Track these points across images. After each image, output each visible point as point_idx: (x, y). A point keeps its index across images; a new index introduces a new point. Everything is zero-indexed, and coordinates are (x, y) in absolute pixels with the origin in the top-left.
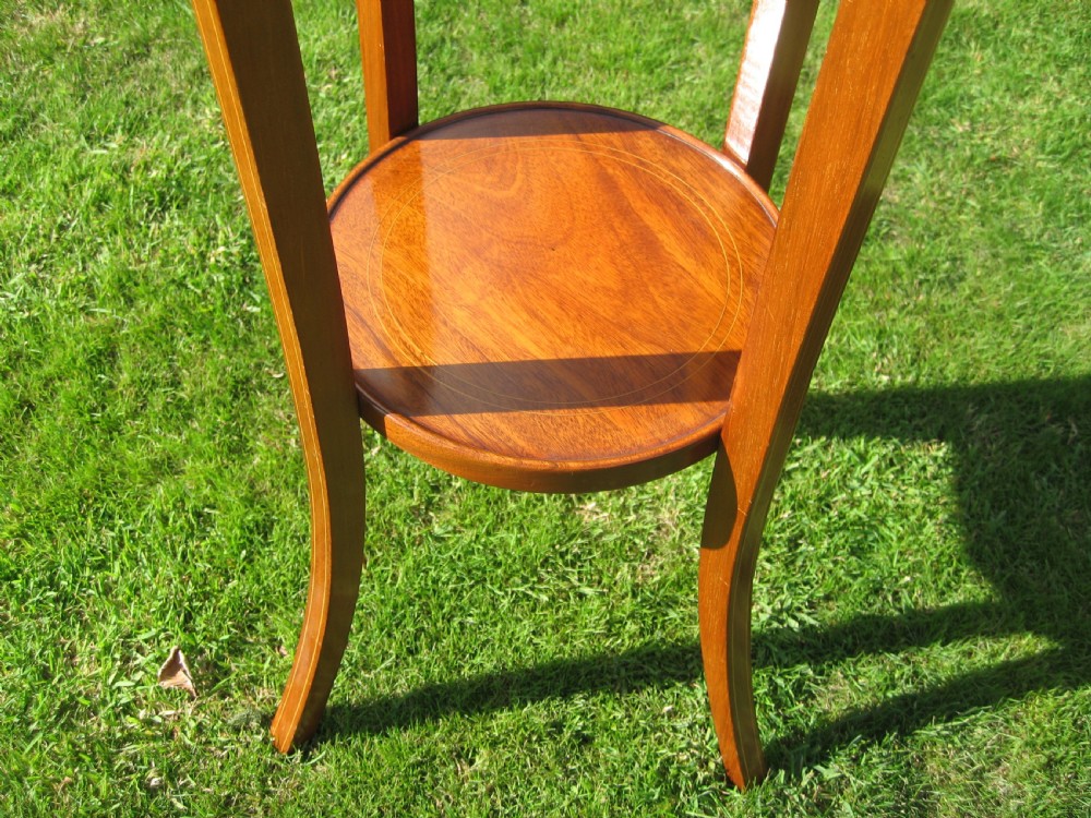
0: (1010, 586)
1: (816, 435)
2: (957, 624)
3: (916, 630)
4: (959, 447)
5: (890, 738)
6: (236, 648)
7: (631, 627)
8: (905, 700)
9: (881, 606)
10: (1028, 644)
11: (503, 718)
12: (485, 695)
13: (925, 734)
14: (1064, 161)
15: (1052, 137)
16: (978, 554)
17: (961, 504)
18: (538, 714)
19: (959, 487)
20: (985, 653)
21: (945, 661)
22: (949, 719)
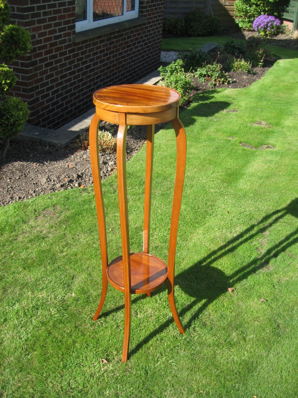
0: (197, 296)
1: (161, 292)
2: (194, 303)
3: (190, 307)
4: (179, 285)
5: (196, 318)
6: (108, 356)
7: (156, 325)
8: (195, 314)
9: (184, 306)
10: (204, 301)
11: (150, 342)
12: (146, 340)
13: (200, 316)
14: (165, 243)
15: (161, 240)
16: (191, 295)
17: (184, 291)
18: (154, 339)
19: (183, 290)
20: (200, 305)
21: (196, 308)
22: (202, 313)
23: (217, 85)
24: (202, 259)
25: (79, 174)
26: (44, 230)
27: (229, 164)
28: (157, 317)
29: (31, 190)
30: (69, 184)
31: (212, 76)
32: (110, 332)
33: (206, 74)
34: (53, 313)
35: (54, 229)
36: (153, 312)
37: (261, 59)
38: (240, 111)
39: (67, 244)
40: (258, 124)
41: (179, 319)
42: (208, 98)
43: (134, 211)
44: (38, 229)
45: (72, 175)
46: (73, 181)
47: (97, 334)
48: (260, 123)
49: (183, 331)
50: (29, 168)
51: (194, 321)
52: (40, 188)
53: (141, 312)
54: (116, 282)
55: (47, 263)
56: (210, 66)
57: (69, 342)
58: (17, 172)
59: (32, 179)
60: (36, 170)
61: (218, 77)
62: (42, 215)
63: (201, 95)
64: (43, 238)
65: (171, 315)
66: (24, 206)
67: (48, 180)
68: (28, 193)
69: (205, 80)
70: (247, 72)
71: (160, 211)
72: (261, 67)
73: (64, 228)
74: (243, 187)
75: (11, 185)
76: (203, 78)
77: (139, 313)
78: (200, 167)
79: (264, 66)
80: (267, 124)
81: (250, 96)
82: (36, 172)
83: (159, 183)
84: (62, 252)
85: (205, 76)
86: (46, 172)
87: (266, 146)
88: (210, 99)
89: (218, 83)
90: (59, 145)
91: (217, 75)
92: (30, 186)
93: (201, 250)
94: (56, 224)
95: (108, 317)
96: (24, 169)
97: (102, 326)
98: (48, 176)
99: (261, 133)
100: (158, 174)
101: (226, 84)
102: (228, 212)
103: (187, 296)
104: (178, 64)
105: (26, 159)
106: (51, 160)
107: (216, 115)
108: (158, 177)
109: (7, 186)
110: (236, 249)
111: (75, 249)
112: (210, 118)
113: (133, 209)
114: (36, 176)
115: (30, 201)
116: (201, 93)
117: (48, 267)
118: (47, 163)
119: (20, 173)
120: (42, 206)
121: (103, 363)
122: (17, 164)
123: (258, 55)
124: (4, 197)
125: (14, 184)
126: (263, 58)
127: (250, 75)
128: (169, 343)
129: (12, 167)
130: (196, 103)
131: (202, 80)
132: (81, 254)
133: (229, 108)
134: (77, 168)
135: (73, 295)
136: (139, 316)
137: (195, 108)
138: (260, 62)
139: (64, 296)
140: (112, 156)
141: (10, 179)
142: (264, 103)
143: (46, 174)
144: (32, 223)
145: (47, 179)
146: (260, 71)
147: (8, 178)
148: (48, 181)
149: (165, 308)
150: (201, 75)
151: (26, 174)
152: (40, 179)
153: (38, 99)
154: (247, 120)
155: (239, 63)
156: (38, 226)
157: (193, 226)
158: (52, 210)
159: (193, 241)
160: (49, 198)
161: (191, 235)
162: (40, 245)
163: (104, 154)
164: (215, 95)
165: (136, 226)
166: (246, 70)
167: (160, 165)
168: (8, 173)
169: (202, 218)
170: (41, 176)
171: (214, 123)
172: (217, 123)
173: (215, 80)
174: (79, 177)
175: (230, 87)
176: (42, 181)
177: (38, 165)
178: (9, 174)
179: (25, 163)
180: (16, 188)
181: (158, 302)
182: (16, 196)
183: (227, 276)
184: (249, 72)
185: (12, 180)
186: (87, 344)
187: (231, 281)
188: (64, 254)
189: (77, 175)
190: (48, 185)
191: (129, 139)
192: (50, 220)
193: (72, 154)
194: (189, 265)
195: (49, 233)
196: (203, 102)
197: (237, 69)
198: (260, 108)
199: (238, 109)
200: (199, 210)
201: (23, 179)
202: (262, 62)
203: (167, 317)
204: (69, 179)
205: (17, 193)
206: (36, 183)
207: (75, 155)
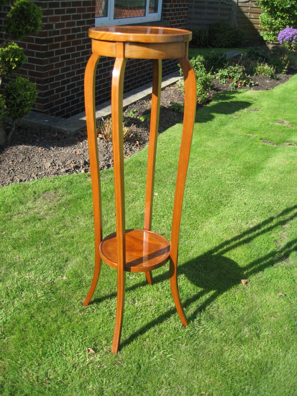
0: (205, 287)
1: (164, 281)
2: (201, 294)
3: (196, 298)
4: (185, 274)
5: (203, 311)
6: (96, 345)
7: (156, 315)
8: (201, 306)
9: (190, 297)
10: (212, 292)
11: (147, 334)
12: (142, 331)
13: (207, 308)
16: (198, 285)
17: (191, 281)
18: (152, 330)
19: (189, 279)
20: (207, 296)
21: (203, 299)
22: (209, 304)
23: (239, 87)
24: (213, 248)
25: (87, 161)
26: (41, 212)
27: (247, 158)
28: (157, 306)
29: (33, 173)
30: (74, 170)
31: (233, 77)
32: (101, 319)
33: (227, 75)
34: (39, 296)
35: (53, 211)
36: (153, 301)
37: (285, 66)
38: (262, 110)
39: (65, 226)
40: (280, 123)
41: (183, 310)
42: (229, 98)
43: (142, 197)
44: (36, 210)
45: (79, 162)
46: (80, 168)
47: (86, 321)
48: (282, 122)
49: (186, 323)
50: (34, 152)
51: (200, 314)
52: (44, 172)
53: (139, 300)
54: (109, 258)
55: (40, 244)
56: (232, 67)
57: (52, 327)
58: (21, 155)
59: (36, 163)
60: (41, 154)
61: (239, 78)
62: (42, 197)
63: (222, 95)
64: (40, 220)
65: (173, 305)
66: (24, 188)
67: (53, 164)
68: (31, 176)
69: (226, 81)
70: (270, 76)
71: (170, 199)
72: (284, 74)
73: (64, 211)
74: (262, 180)
75: (13, 168)
76: (224, 79)
77: (137, 301)
78: (216, 159)
79: (288, 73)
80: (290, 124)
81: (273, 97)
82: (41, 156)
83: (171, 173)
84: (58, 234)
85: (226, 77)
86: (52, 157)
87: (288, 143)
88: (231, 99)
89: (240, 84)
90: (68, 133)
91: (239, 76)
92: (33, 169)
93: (213, 239)
94: (56, 207)
95: (101, 303)
96: (28, 153)
97: (93, 312)
98: (53, 160)
99: (283, 131)
100: (171, 164)
101: (248, 86)
102: (245, 204)
103: (193, 285)
104: (199, 59)
105: (32, 143)
106: (58, 146)
107: (236, 113)
108: (170, 167)
109: (9, 169)
110: (252, 240)
111: (72, 232)
112: (230, 115)
113: (141, 196)
114: (41, 160)
115: (31, 183)
116: (222, 93)
117: (41, 248)
118: (53, 148)
119: (24, 156)
120: (42, 188)
121: (89, 353)
122: (21, 147)
123: (283, 61)
124: (4, 178)
125: (16, 166)
126: (287, 65)
127: (273, 80)
128: (169, 335)
129: (16, 149)
130: (216, 101)
131: (223, 81)
132: (79, 236)
133: (250, 107)
134: (85, 154)
135: (65, 278)
136: (136, 304)
137: (214, 106)
138: (284, 69)
139: (54, 279)
141: (12, 161)
142: (288, 104)
143: (51, 159)
144: (30, 204)
145: (51, 164)
146: (284, 77)
147: (10, 160)
148: (53, 166)
149: (167, 297)
150: (222, 77)
151: (31, 157)
152: (44, 163)
153: (52, 92)
154: (269, 118)
155: (262, 67)
156: (36, 207)
157: (205, 216)
158: (53, 193)
159: (204, 230)
160: (51, 181)
161: (203, 224)
162: (35, 226)
164: (236, 95)
165: (142, 212)
166: (269, 75)
167: (174, 156)
168: (11, 155)
169: (215, 208)
170: (45, 161)
171: (234, 120)
172: (237, 120)
173: (237, 82)
174: (86, 163)
175: (252, 89)
176: (46, 165)
177: (44, 149)
178: (12, 156)
179: (30, 147)
180: (18, 170)
181: (160, 291)
182: (17, 178)
183: (240, 267)
184: (272, 77)
185: (15, 163)
186: (74, 331)
187: (245, 273)
188: (60, 236)
189: (84, 162)
190: (52, 170)
191: (143, 131)
192: (50, 202)
193: (82, 141)
194: (197, 254)
195: (46, 214)
196: (223, 101)
197: (259, 73)
198: (282, 108)
199: (259, 109)
200: (213, 200)
201: (26, 163)
202: (286, 69)
203: (169, 307)
204: (75, 165)
205: (18, 176)
206: (40, 167)
207: (84, 142)
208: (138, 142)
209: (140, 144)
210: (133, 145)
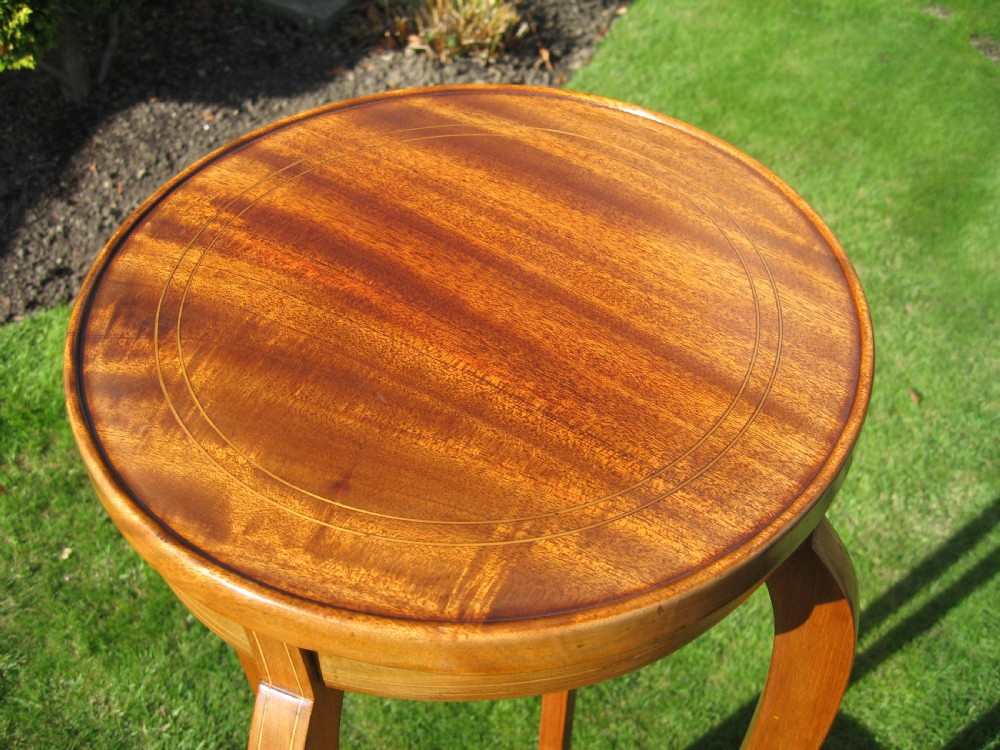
27: (927, 141)
50: (186, 129)
58: (142, 146)
60: (212, 139)
74: (983, 265)
75: (117, 202)
78: (818, 144)
82: (209, 147)
90: (310, 21)
96: (168, 136)
102: (920, 397)
105: (181, 91)
106: (273, 92)
109: (101, 212)
118: (254, 102)
119: (151, 151)
122: (142, 113)
124: (87, 251)
125: (127, 197)
129: (125, 124)
140: (493, 75)
141: (113, 176)
147: (105, 174)
151: (174, 156)
163: (464, 67)
168: (109, 151)
177: (219, 116)
178: (110, 156)
179: (171, 109)
185: (121, 184)
193: (351, 66)
201: (159, 179)
207: (359, 70)
208: (545, 55)
209: (554, 59)
210: (530, 67)
